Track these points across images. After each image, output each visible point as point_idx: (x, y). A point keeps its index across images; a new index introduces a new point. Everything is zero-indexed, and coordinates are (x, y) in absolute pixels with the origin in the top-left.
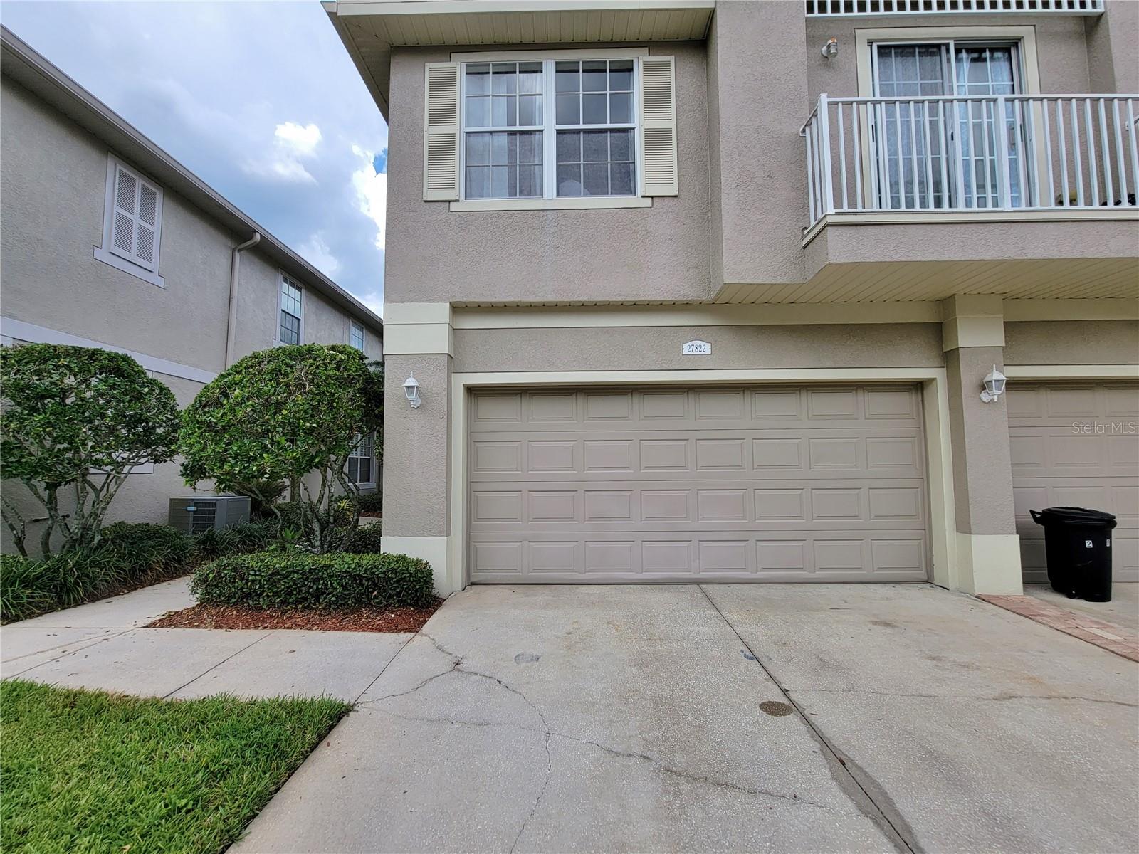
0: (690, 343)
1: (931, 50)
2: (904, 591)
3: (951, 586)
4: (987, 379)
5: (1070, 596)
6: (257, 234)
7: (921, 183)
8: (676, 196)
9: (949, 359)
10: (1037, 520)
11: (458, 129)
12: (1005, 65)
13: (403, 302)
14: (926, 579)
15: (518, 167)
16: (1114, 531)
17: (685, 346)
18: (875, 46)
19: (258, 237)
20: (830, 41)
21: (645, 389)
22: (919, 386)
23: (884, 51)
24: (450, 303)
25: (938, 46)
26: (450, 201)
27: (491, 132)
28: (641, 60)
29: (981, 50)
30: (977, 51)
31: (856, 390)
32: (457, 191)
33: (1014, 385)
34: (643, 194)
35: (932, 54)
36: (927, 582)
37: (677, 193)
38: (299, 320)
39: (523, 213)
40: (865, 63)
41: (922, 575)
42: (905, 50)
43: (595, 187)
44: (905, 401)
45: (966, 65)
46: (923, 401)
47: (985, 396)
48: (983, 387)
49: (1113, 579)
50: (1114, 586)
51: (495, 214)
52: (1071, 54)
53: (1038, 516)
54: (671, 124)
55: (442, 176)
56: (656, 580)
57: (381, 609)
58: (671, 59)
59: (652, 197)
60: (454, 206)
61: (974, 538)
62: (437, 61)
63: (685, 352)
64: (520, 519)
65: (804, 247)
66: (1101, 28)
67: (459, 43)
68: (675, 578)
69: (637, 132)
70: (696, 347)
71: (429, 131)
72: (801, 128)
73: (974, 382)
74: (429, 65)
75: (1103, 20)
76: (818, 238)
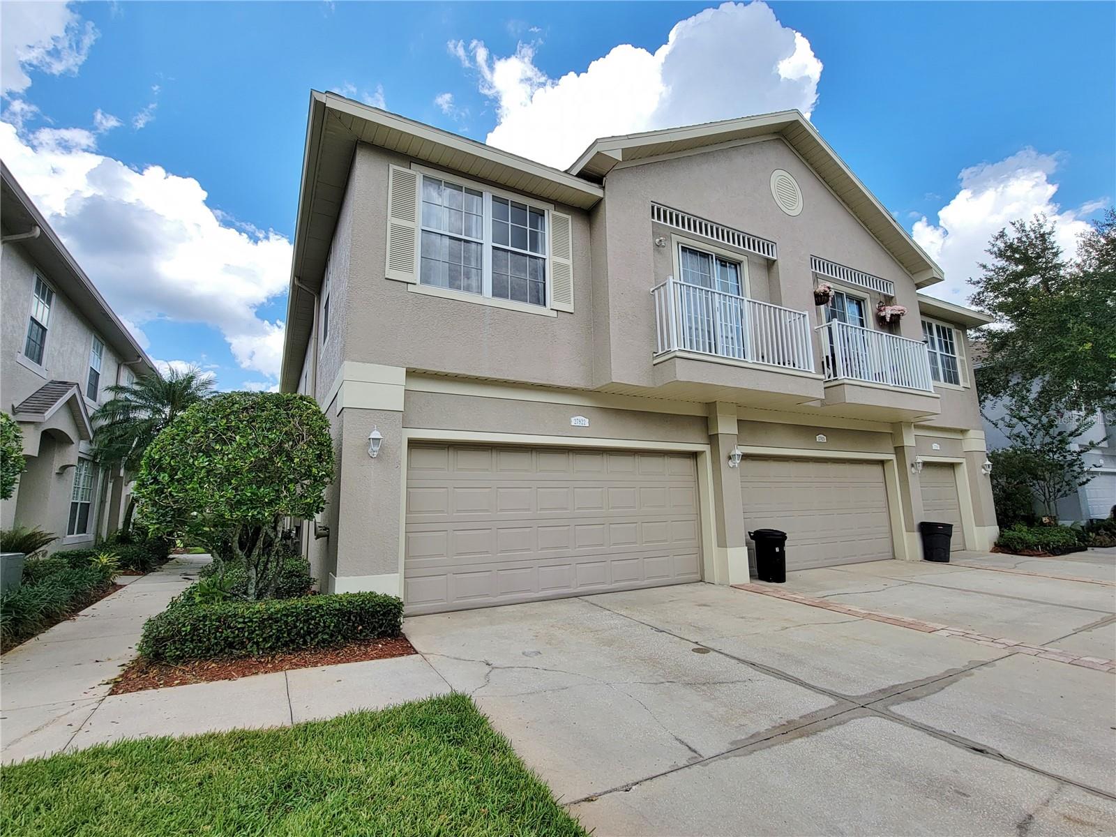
0: (576, 418)
1: (705, 255)
3: (716, 583)
4: (733, 453)
5: (770, 581)
6: (37, 228)
7: (702, 330)
8: (572, 313)
9: (713, 440)
10: (752, 538)
11: (418, 225)
12: (734, 271)
13: (364, 362)
14: (700, 579)
15: (462, 267)
16: (786, 542)
17: (572, 419)
18: (680, 245)
19: (38, 231)
20: (662, 238)
22: (694, 455)
23: (684, 249)
24: (407, 368)
25: (708, 255)
26: (408, 283)
27: (442, 235)
28: (550, 213)
29: (726, 262)
30: (724, 262)
31: (664, 456)
32: (416, 276)
33: (746, 457)
34: (552, 308)
35: (705, 257)
36: (701, 581)
37: (573, 311)
38: (44, 330)
39: (468, 304)
40: (676, 254)
41: (698, 577)
42: (693, 252)
43: (518, 296)
44: (688, 463)
45: (719, 266)
46: (697, 464)
47: (731, 464)
48: (730, 458)
49: (786, 570)
50: (787, 574)
51: (445, 301)
52: (761, 275)
53: (752, 535)
54: (569, 262)
55: (403, 260)
56: (548, 596)
57: (365, 642)
58: (569, 217)
59: (557, 311)
60: (411, 288)
61: (729, 550)
62: (399, 166)
63: (573, 424)
64: (445, 554)
65: (654, 365)
66: (775, 266)
67: (418, 157)
68: (564, 594)
69: (547, 261)
70: (580, 421)
71: (392, 220)
72: (652, 290)
73: (726, 455)
74: (393, 167)
75: (776, 263)
76: (667, 362)
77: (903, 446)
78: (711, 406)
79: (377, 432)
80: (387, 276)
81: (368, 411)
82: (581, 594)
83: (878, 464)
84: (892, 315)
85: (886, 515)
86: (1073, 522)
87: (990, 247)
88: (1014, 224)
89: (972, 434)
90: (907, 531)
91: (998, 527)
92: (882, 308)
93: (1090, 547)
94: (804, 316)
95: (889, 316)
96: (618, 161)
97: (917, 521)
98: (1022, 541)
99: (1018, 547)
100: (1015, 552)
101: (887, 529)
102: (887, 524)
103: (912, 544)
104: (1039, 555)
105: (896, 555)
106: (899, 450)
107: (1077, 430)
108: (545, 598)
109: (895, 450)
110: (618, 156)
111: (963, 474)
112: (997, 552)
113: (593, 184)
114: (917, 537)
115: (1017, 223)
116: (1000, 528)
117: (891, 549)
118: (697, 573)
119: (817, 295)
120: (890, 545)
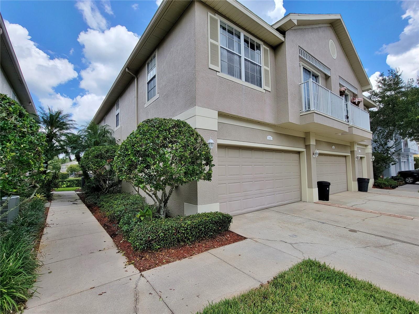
2: (297, 204)
3: (307, 202)
4: (315, 152)
8: (270, 92)
9: (308, 147)
11: (219, 44)
13: (203, 107)
14: (301, 200)
15: (234, 67)
17: (268, 137)
18: (303, 67)
21: (255, 149)
22: (299, 153)
24: (218, 111)
25: (310, 72)
26: (217, 71)
27: (227, 50)
28: (263, 46)
29: (314, 76)
31: (290, 153)
32: (219, 69)
34: (264, 89)
39: (237, 84)
40: (302, 70)
41: (299, 199)
42: (306, 70)
43: (253, 82)
44: (296, 156)
46: (300, 156)
47: (314, 156)
48: (313, 154)
51: (229, 81)
52: (324, 82)
54: (269, 69)
55: (215, 60)
57: (221, 234)
58: (268, 49)
59: (266, 90)
60: (218, 74)
61: (312, 189)
62: (211, 13)
63: (268, 139)
64: (226, 194)
65: (301, 116)
66: (330, 79)
67: (218, 11)
68: (262, 208)
69: (262, 68)
70: (270, 138)
71: (210, 40)
72: (300, 84)
73: (312, 153)
74: (210, 14)
75: (330, 77)
76: (308, 115)
77: (354, 151)
78: (307, 134)
79: (212, 140)
80: (210, 67)
81: (205, 130)
82: (268, 208)
83: (344, 157)
84: (358, 102)
85: (346, 175)
86: (386, 177)
87: (377, 79)
88: (389, 71)
89: (369, 146)
90: (353, 181)
91: (374, 179)
92: (354, 99)
93: (399, 186)
94: (343, 99)
95: (357, 102)
96: (295, 25)
97: (357, 178)
98: (384, 184)
99: (382, 186)
100: (381, 188)
101: (346, 180)
102: (346, 179)
103: (355, 185)
104: (389, 189)
105: (348, 189)
106: (352, 152)
107: (392, 146)
108: (259, 210)
109: (351, 152)
110: (296, 23)
111: (365, 161)
112: (375, 188)
113: (281, 35)
114: (356, 183)
115: (390, 70)
116: (374, 180)
117: (347, 188)
118: (299, 198)
119: (341, 92)
120: (346, 186)
